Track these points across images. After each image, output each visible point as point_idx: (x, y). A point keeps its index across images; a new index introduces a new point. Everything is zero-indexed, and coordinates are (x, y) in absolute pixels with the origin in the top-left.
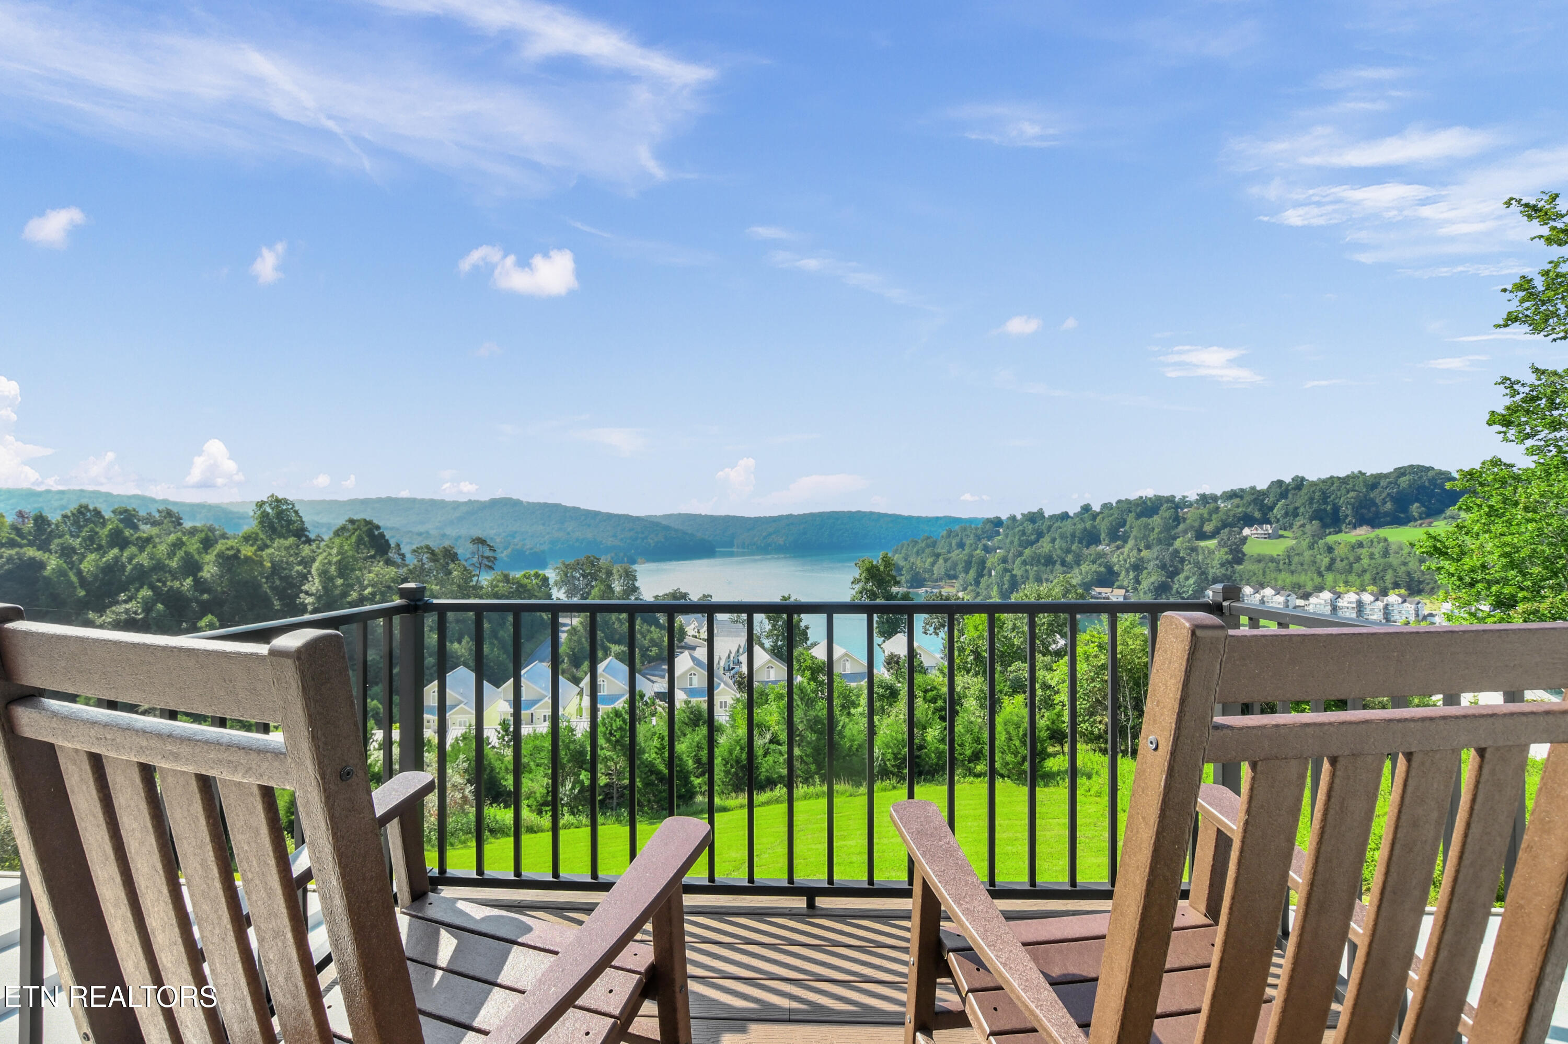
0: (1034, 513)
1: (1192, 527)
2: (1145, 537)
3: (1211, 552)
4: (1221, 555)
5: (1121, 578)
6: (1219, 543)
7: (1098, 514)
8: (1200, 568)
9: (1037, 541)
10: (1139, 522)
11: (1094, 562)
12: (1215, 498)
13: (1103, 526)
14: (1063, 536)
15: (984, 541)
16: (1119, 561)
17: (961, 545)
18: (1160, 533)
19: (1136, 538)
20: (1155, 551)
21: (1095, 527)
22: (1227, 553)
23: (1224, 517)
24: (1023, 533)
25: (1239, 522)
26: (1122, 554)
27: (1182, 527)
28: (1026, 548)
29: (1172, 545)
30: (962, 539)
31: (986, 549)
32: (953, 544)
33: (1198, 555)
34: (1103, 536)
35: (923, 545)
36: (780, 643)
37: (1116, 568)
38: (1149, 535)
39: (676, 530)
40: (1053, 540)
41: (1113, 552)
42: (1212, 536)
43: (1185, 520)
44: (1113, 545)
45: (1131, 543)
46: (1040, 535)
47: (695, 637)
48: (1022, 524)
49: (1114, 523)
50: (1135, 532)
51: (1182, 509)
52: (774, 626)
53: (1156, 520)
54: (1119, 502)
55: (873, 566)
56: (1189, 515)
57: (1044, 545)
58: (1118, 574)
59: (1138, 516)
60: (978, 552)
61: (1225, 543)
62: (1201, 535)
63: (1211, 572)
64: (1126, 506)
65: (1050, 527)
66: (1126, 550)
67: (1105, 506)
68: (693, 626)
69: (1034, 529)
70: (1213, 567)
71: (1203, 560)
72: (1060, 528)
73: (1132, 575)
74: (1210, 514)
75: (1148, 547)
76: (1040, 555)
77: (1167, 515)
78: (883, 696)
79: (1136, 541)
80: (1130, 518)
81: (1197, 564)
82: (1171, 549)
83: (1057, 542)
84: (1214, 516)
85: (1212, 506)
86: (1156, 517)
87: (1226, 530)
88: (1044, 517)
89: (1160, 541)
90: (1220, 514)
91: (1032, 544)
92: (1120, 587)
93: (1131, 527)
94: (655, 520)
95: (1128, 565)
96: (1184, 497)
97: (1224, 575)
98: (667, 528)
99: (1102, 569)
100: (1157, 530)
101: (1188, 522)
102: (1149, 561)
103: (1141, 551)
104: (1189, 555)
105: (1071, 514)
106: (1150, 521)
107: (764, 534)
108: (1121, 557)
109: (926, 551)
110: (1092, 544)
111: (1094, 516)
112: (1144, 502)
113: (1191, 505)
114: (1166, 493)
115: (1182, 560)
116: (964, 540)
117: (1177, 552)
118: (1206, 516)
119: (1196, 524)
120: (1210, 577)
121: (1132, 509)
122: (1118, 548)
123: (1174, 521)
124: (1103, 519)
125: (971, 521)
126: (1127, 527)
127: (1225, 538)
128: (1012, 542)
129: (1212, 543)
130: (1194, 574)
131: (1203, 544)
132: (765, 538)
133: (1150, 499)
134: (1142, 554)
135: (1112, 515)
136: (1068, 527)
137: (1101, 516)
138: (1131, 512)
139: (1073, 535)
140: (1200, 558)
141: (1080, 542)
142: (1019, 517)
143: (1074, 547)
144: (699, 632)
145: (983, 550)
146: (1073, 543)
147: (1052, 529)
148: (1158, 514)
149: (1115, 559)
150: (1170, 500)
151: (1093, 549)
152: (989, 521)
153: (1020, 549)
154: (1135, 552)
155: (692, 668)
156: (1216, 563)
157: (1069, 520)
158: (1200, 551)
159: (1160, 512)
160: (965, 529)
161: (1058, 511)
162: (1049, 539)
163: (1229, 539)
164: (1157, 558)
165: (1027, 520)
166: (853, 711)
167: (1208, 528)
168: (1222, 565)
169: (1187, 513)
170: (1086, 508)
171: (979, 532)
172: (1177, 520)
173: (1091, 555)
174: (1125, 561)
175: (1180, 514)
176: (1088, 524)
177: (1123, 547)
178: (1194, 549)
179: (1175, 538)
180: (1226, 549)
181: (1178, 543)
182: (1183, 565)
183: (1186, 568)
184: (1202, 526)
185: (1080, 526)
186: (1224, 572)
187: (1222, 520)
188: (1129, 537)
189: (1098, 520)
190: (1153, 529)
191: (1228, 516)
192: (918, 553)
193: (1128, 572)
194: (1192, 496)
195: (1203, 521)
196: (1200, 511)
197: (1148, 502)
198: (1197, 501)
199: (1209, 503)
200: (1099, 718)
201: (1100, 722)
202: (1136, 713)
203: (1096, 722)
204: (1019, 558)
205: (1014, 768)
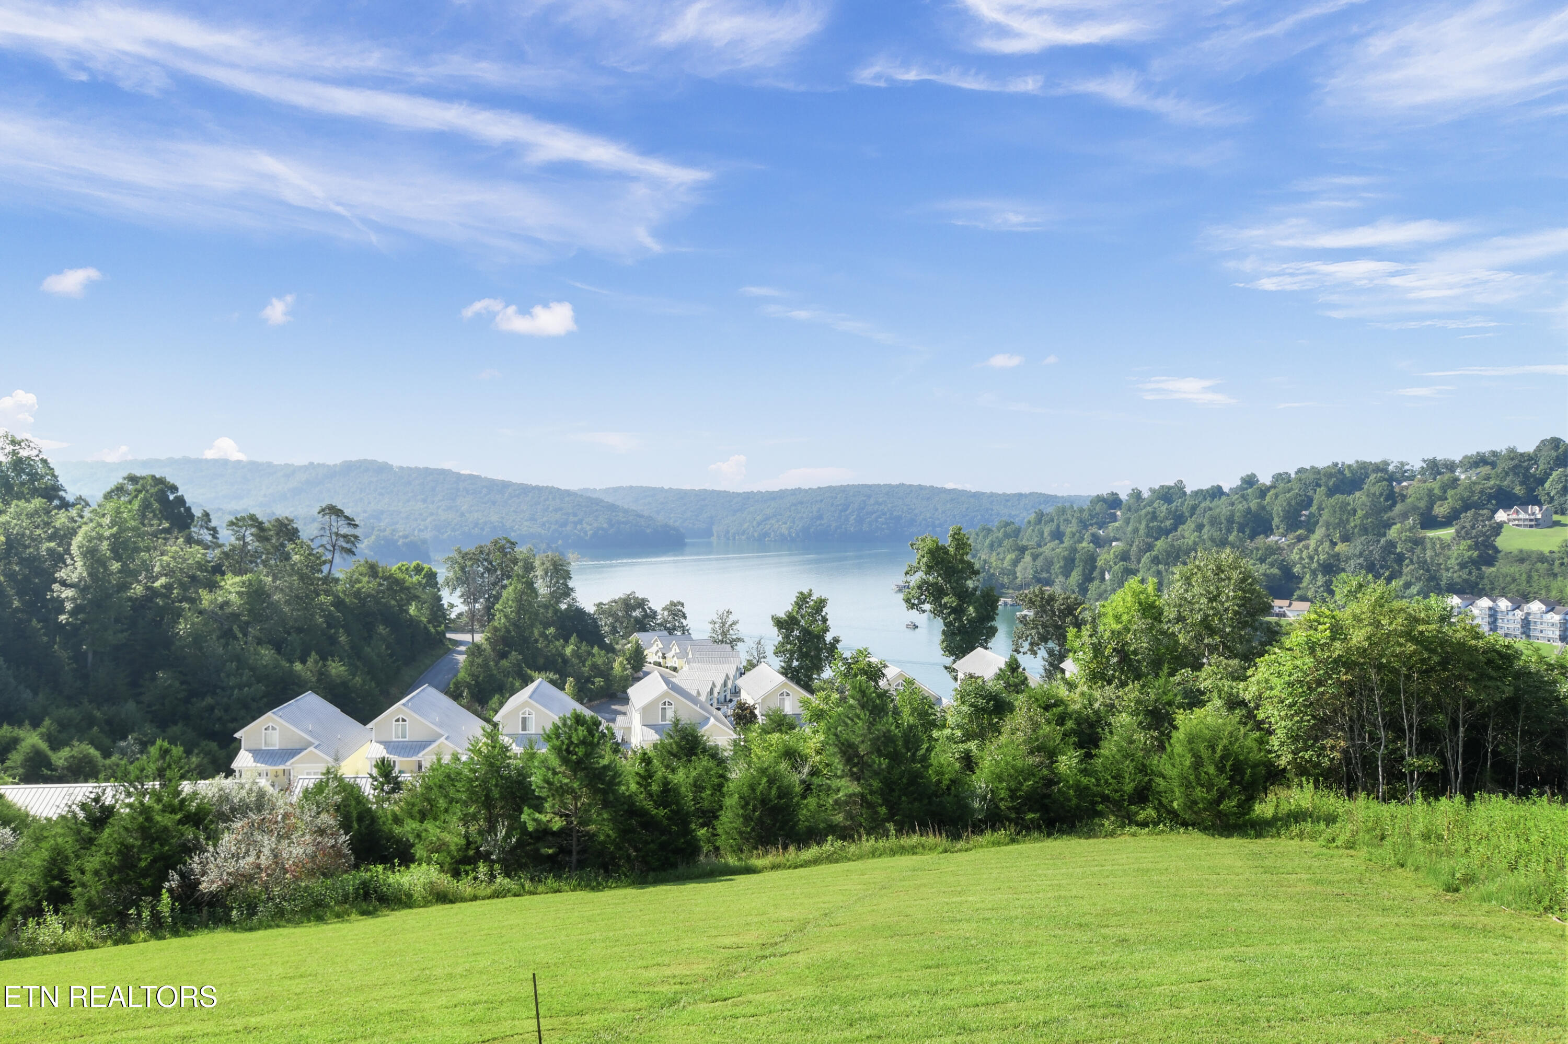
0: (1169, 488)
1: (1415, 508)
2: (1342, 523)
3: (1446, 546)
4: (1462, 550)
5: (1304, 584)
6: (1458, 532)
7: (1269, 489)
8: (1428, 570)
9: (1175, 528)
10: (1332, 501)
11: (1262, 560)
12: (1451, 466)
13: (1277, 509)
14: (1214, 522)
15: (1094, 529)
16: (1301, 558)
17: (1058, 535)
18: (1366, 516)
19: (1328, 525)
20: (1357, 545)
21: (1264, 508)
22: (1470, 548)
23: (1466, 494)
24: (1154, 517)
25: (1489, 501)
26: (1307, 547)
27: (1399, 508)
28: (1157, 539)
29: (1384, 535)
30: (1058, 526)
31: (1097, 541)
32: (1046, 534)
33: (1424, 549)
34: (1276, 521)
35: (1000, 535)
36: (795, 663)
37: (1296, 569)
38: (1348, 520)
39: (626, 511)
40: (1200, 527)
41: (1291, 546)
42: (1447, 522)
43: (1404, 497)
44: (1291, 536)
45: (1319, 532)
46: (1179, 520)
47: (659, 665)
48: (1151, 503)
49: (1293, 503)
50: (1326, 515)
51: (1399, 482)
52: (787, 637)
53: (1359, 498)
54: (1300, 471)
55: (938, 548)
56: (1410, 491)
57: (1186, 534)
58: (1299, 579)
59: (1331, 493)
60: (1084, 544)
61: (1467, 533)
62: (1430, 522)
63: (1445, 576)
64: (1312, 477)
65: (1194, 509)
66: (1312, 542)
67: (1278, 477)
68: (655, 648)
69: (1169, 511)
70: (1447, 570)
71: (1431, 558)
72: (1210, 509)
73: (1321, 580)
74: (1444, 489)
75: (1346, 538)
76: (1180, 549)
77: (1377, 489)
78: (983, 709)
79: (1328, 529)
80: (1319, 495)
81: (1423, 564)
82: (1383, 541)
83: (1205, 530)
84: (1450, 493)
85: (1446, 477)
86: (1357, 494)
87: (1470, 514)
88: (1185, 493)
89: (1364, 530)
90: (1459, 490)
91: (1167, 532)
92: (1303, 599)
93: (1320, 508)
94: (595, 496)
95: (1314, 565)
96: (1402, 464)
97: (1466, 581)
98: (613, 508)
99: (1275, 571)
100: (1360, 513)
101: (1409, 500)
102: (1348, 559)
103: (1335, 544)
104: (1412, 550)
105: (1226, 489)
106: (1350, 499)
107: (758, 518)
108: (1305, 554)
109: (1005, 543)
110: (1259, 534)
111: (1263, 492)
112: (1341, 472)
113: (1412, 478)
114: (1374, 458)
115: (1400, 559)
116: (1062, 528)
117: (1392, 544)
118: (1436, 491)
119: (1422, 504)
120: (1443, 584)
121: (1322, 482)
122: (1300, 539)
123: (1386, 500)
124: (1277, 496)
125: (1071, 500)
126: (1314, 509)
127: (1468, 525)
128: (1136, 530)
129: (1447, 533)
130: (1418, 579)
131: (1431, 534)
132: (759, 524)
133: (1349, 466)
134: (1337, 548)
135: (1289, 490)
136: (1222, 508)
137: (1272, 492)
138: (1319, 486)
139: (1230, 520)
140: (1429, 553)
141: (1241, 530)
142: (1146, 494)
143: (1231, 538)
144: (664, 658)
145: (1092, 542)
146: (1229, 531)
147: (1198, 512)
148: (1361, 489)
149: (1295, 556)
150: (1381, 468)
151: (1260, 540)
152: (1099, 499)
153: (1149, 540)
154: (1327, 544)
155: (665, 694)
156: (1452, 562)
157: (1224, 498)
158: (1429, 546)
159: (1366, 487)
160: (1063, 511)
161: (1206, 486)
162: (1193, 526)
163: (1473, 527)
164: (1361, 555)
165: (1159, 498)
166: (935, 734)
167: (1440, 510)
168: (1463, 566)
169: (1407, 488)
170: (1250, 481)
171: (1086, 515)
172: (1392, 498)
173: (1257, 549)
174: (1311, 558)
175: (1397, 490)
176: (1254, 504)
177: (1307, 538)
178: (1418, 542)
179: (1388, 525)
180: (1469, 542)
181: (1393, 533)
182: (1400, 565)
183: (1405, 570)
184: (1430, 507)
185: (1240, 507)
186: (1465, 576)
187: (1462, 499)
188: (1317, 522)
189: (1268, 498)
190: (1355, 511)
191: (1473, 492)
192: (991, 546)
193: (1314, 573)
194: (1416, 463)
195: (1432, 499)
196: (1429, 485)
197: (1346, 471)
198: (1423, 471)
199: (1440, 473)
200: (1329, 742)
201: (1333, 748)
202: (1391, 735)
203: (1323, 748)
204: (1148, 554)
205: (1205, 809)
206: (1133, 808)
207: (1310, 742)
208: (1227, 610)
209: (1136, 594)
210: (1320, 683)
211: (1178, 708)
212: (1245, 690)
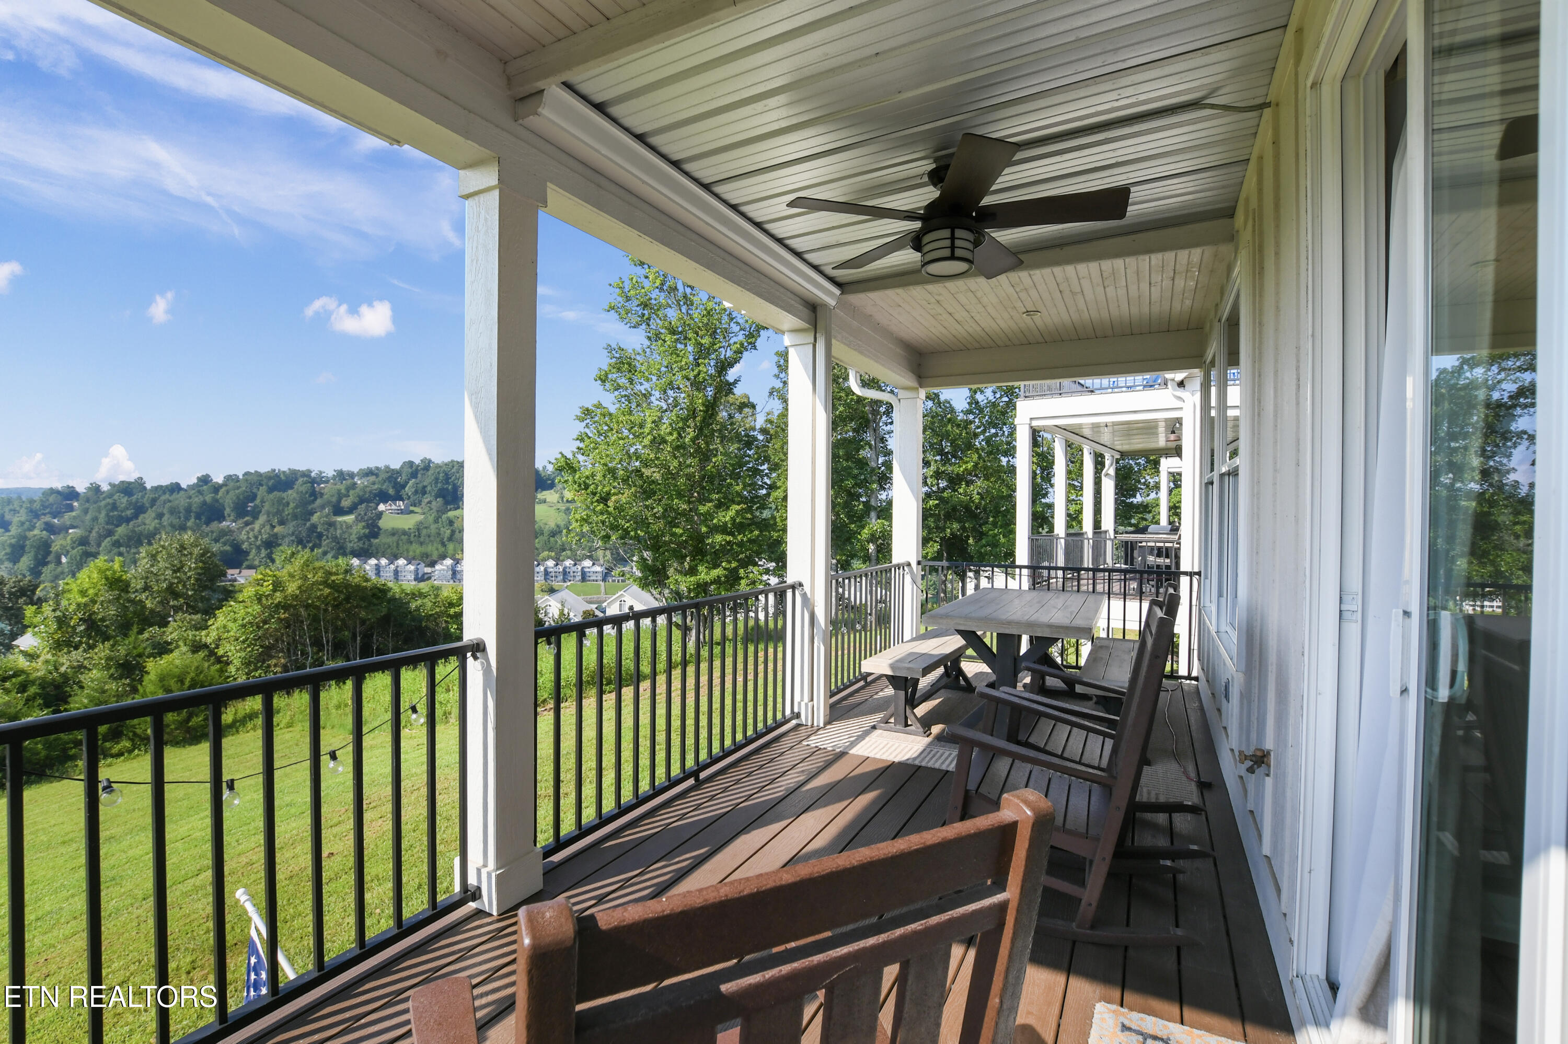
0: (130, 483)
1: (329, 502)
2: (279, 512)
3: (349, 527)
4: (359, 529)
5: (251, 557)
6: (356, 517)
7: (221, 486)
8: (338, 543)
9: (136, 516)
10: (271, 496)
11: (216, 540)
12: (352, 475)
13: (228, 501)
14: (173, 511)
15: (47, 518)
16: (248, 538)
18: (296, 507)
19: (268, 513)
20: (291, 527)
21: (217, 501)
22: (364, 527)
23: (361, 493)
24: (114, 507)
25: (375, 498)
26: (253, 530)
27: (319, 502)
28: (117, 526)
29: (309, 520)
31: (51, 529)
33: (336, 529)
34: (227, 511)
37: (245, 546)
38: (283, 510)
40: (160, 516)
41: (240, 529)
42: (350, 511)
43: (322, 495)
44: (240, 522)
45: (262, 519)
46: (140, 510)
48: (110, 495)
49: (241, 497)
50: (267, 506)
51: (319, 484)
53: (291, 495)
54: (246, 474)
56: (326, 491)
57: (147, 522)
58: (247, 553)
59: (271, 490)
60: (36, 532)
61: (362, 518)
62: (339, 511)
63: (349, 546)
64: (255, 478)
65: (154, 501)
66: (257, 526)
67: (228, 478)
69: (130, 503)
70: (350, 542)
71: (341, 534)
72: (170, 501)
73: (264, 553)
74: (348, 489)
75: (282, 523)
76: (141, 533)
77: (303, 489)
79: (268, 516)
80: (262, 492)
81: (335, 539)
82: (308, 524)
83: (165, 518)
84: (351, 492)
85: (349, 482)
86: (290, 492)
87: (364, 505)
88: (145, 488)
89: (295, 517)
90: (357, 490)
91: (128, 520)
92: (250, 567)
93: (263, 502)
95: (259, 543)
96: (321, 473)
97: (362, 548)
99: (228, 548)
100: (292, 505)
101: (325, 497)
102: (284, 537)
103: (274, 527)
104: (327, 530)
105: (184, 486)
106: (284, 495)
108: (251, 535)
110: (213, 521)
111: (217, 488)
112: (277, 476)
113: (327, 482)
114: (302, 467)
115: (320, 536)
117: (314, 526)
118: (343, 491)
119: (334, 499)
120: (348, 551)
121: (263, 483)
122: (247, 524)
123: (310, 496)
124: (228, 492)
126: (258, 501)
127: (362, 513)
128: (95, 519)
129: (350, 518)
130: (332, 549)
131: (340, 519)
133: (284, 472)
134: (276, 530)
135: (238, 488)
136: (180, 500)
137: (224, 489)
138: (262, 485)
139: (188, 510)
140: (339, 532)
141: (198, 517)
142: (105, 487)
143: (189, 524)
146: (187, 518)
147: (158, 503)
148: (292, 488)
149: (243, 536)
150: (306, 474)
151: (215, 525)
153: (110, 527)
154: (268, 527)
156: (353, 537)
157: (182, 493)
158: (339, 527)
159: (296, 487)
161: (165, 482)
162: (153, 515)
163: (365, 514)
164: (293, 534)
165: (119, 491)
167: (346, 503)
168: (360, 539)
169: (324, 488)
170: (205, 480)
172: (315, 494)
173: (212, 532)
174: (256, 537)
175: (317, 489)
176: (209, 498)
177: (252, 523)
178: (332, 524)
179: (312, 513)
180: (363, 524)
181: (315, 518)
182: (320, 540)
183: (324, 543)
184: (339, 501)
185: (197, 500)
186: (361, 546)
187: (359, 496)
188: (260, 512)
189: (220, 494)
190: (288, 504)
191: (365, 492)
193: (258, 548)
194: (330, 473)
195: (340, 496)
196: (338, 487)
197: (282, 476)
198: (334, 477)
199: (345, 479)
200: (273, 661)
201: (275, 666)
202: (315, 649)
203: (269, 666)
204: (109, 539)
205: (176, 729)
206: (108, 744)
207: (259, 664)
208: (190, 577)
209: (101, 571)
210: (265, 622)
211: (149, 657)
212: (207, 636)
